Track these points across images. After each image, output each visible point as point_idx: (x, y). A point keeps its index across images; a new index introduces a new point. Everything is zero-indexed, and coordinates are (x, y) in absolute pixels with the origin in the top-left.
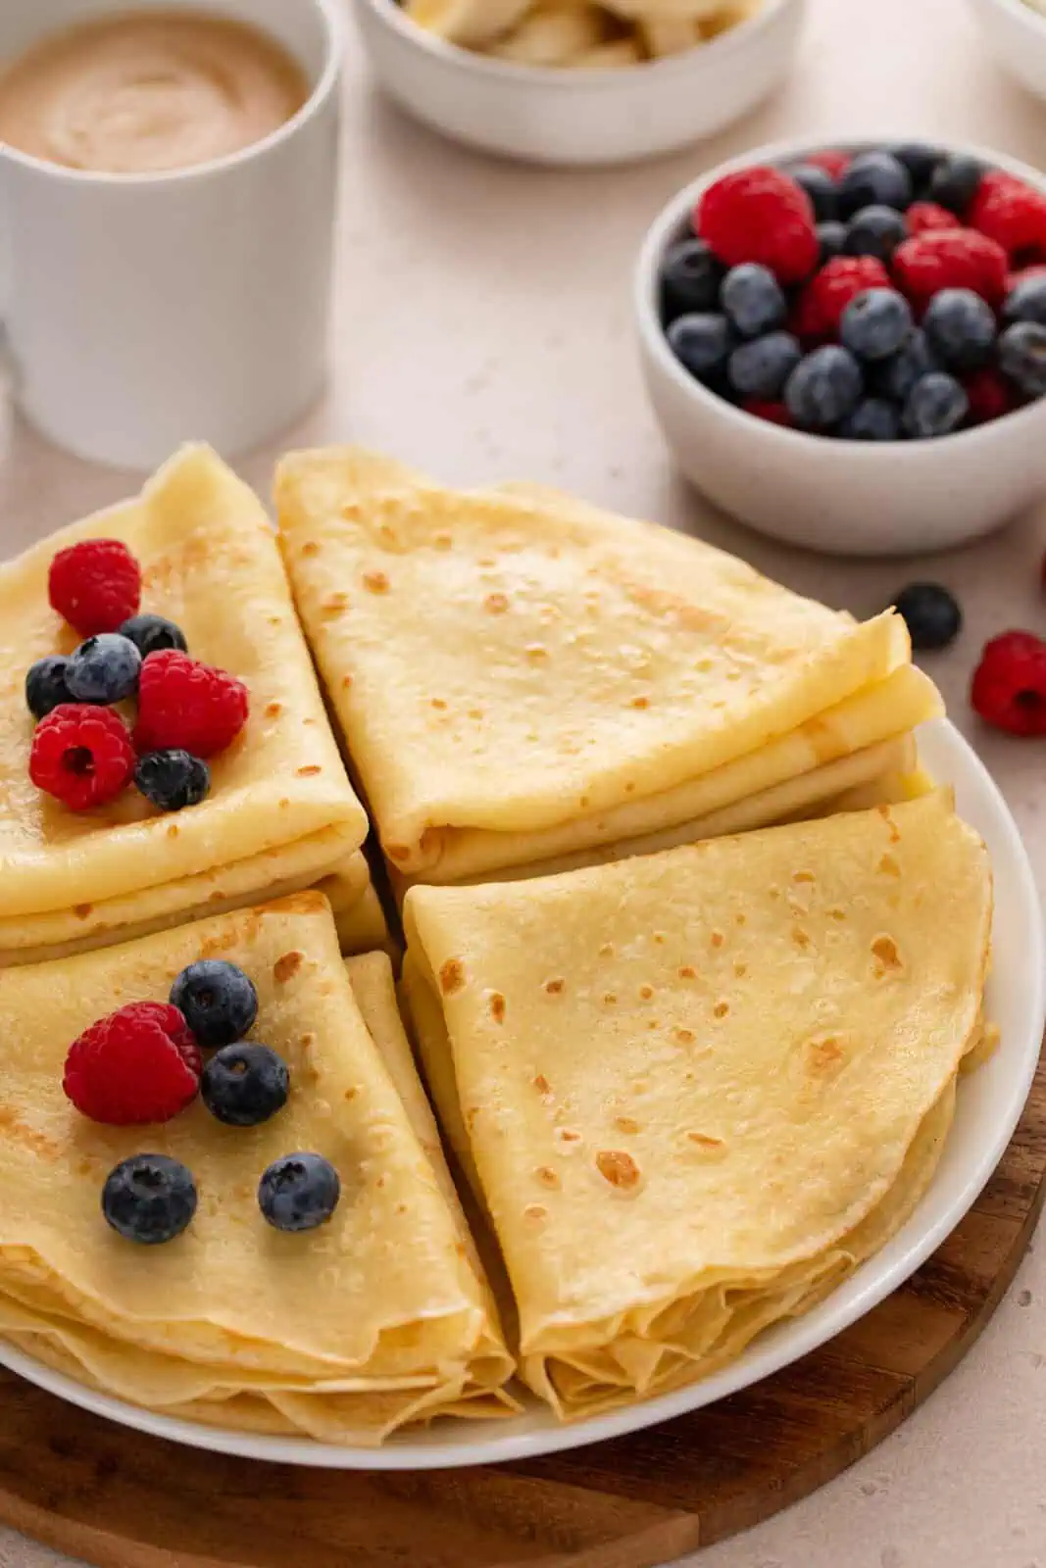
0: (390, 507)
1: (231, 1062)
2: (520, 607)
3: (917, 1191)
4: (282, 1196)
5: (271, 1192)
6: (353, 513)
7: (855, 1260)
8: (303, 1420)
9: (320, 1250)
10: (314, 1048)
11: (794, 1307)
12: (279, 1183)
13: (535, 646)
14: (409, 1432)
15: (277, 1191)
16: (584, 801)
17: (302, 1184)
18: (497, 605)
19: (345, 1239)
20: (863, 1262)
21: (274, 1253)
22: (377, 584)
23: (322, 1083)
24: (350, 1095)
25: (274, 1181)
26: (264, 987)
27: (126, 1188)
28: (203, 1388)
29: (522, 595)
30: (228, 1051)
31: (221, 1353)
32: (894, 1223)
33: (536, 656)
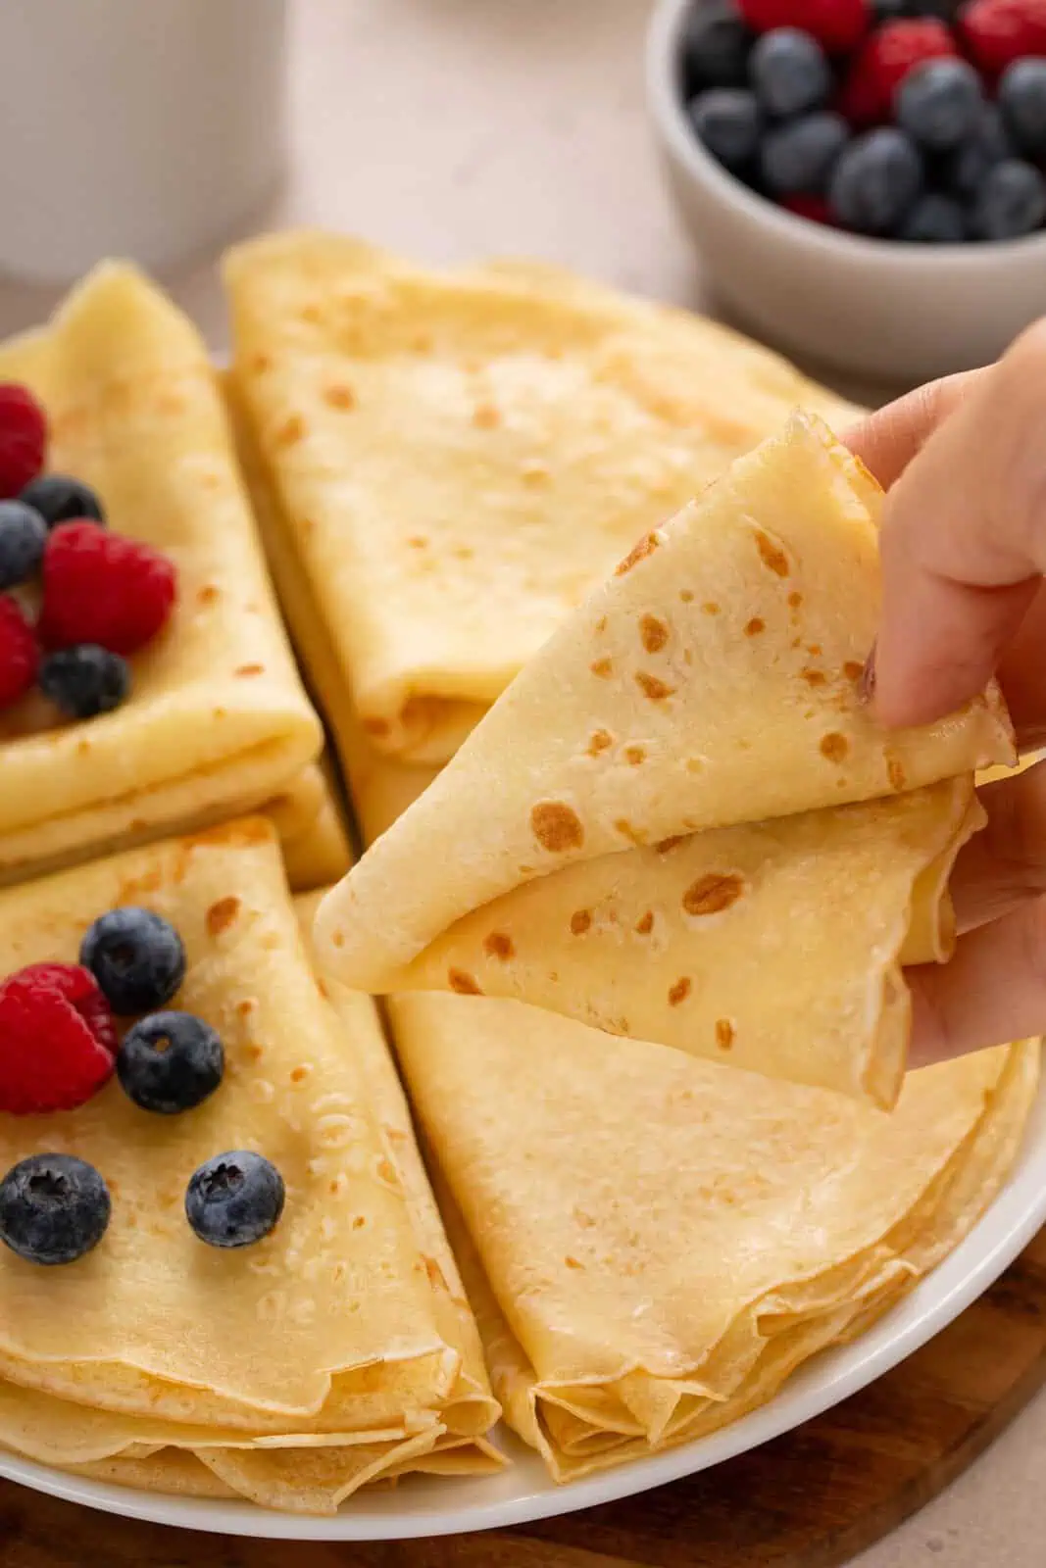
0: (355, 305)
1: (153, 1037)
2: (513, 420)
3: (991, 1182)
4: (215, 1206)
5: (200, 1201)
6: (310, 314)
7: (915, 1270)
8: (240, 1481)
9: (260, 1271)
10: (253, 1019)
11: (842, 1332)
12: (209, 1190)
13: (533, 464)
14: (373, 1493)
15: (207, 1201)
17: (239, 1192)
18: (486, 419)
19: (292, 1256)
20: (926, 1273)
21: (205, 1274)
22: (341, 399)
23: (264, 1059)
24: (298, 1075)
25: (204, 1187)
26: (193, 937)
27: (22, 1198)
28: (121, 1442)
30: (148, 1022)
31: (138, 1402)
32: (963, 1222)
33: (534, 480)
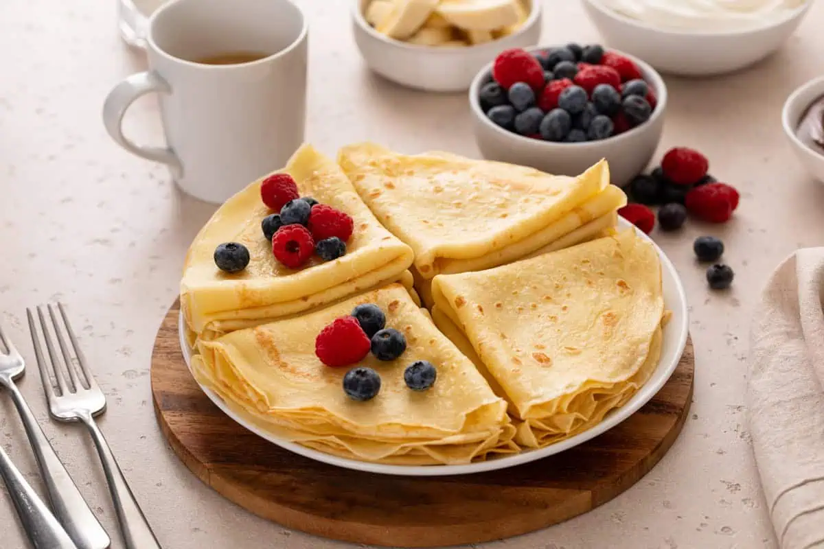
0: (387, 162)
1: (383, 335)
2: (446, 190)
3: (654, 364)
4: (415, 375)
5: (411, 374)
6: (373, 164)
7: (637, 388)
8: (438, 457)
10: (412, 330)
11: (617, 404)
12: (414, 370)
13: (457, 201)
15: (413, 373)
16: (494, 243)
17: (423, 370)
18: (438, 190)
20: (640, 388)
22: (390, 186)
23: (418, 341)
24: (432, 342)
25: (411, 370)
26: (386, 314)
27: (354, 378)
29: (447, 186)
30: (380, 332)
32: (648, 375)
33: (458, 205)
